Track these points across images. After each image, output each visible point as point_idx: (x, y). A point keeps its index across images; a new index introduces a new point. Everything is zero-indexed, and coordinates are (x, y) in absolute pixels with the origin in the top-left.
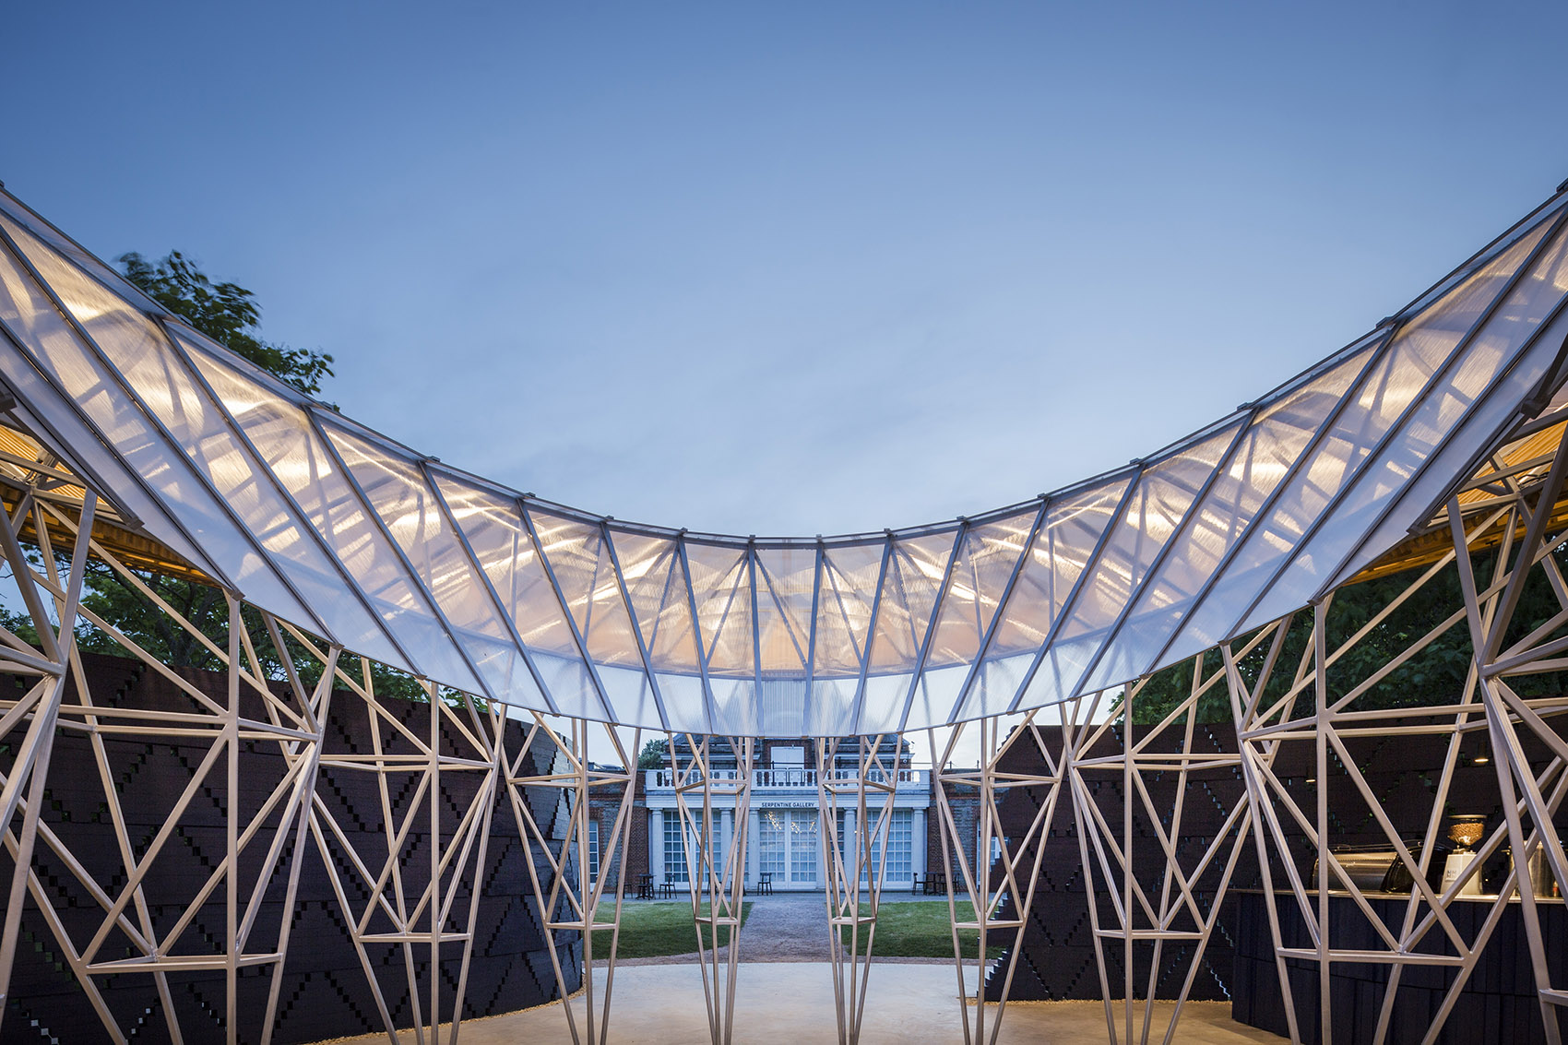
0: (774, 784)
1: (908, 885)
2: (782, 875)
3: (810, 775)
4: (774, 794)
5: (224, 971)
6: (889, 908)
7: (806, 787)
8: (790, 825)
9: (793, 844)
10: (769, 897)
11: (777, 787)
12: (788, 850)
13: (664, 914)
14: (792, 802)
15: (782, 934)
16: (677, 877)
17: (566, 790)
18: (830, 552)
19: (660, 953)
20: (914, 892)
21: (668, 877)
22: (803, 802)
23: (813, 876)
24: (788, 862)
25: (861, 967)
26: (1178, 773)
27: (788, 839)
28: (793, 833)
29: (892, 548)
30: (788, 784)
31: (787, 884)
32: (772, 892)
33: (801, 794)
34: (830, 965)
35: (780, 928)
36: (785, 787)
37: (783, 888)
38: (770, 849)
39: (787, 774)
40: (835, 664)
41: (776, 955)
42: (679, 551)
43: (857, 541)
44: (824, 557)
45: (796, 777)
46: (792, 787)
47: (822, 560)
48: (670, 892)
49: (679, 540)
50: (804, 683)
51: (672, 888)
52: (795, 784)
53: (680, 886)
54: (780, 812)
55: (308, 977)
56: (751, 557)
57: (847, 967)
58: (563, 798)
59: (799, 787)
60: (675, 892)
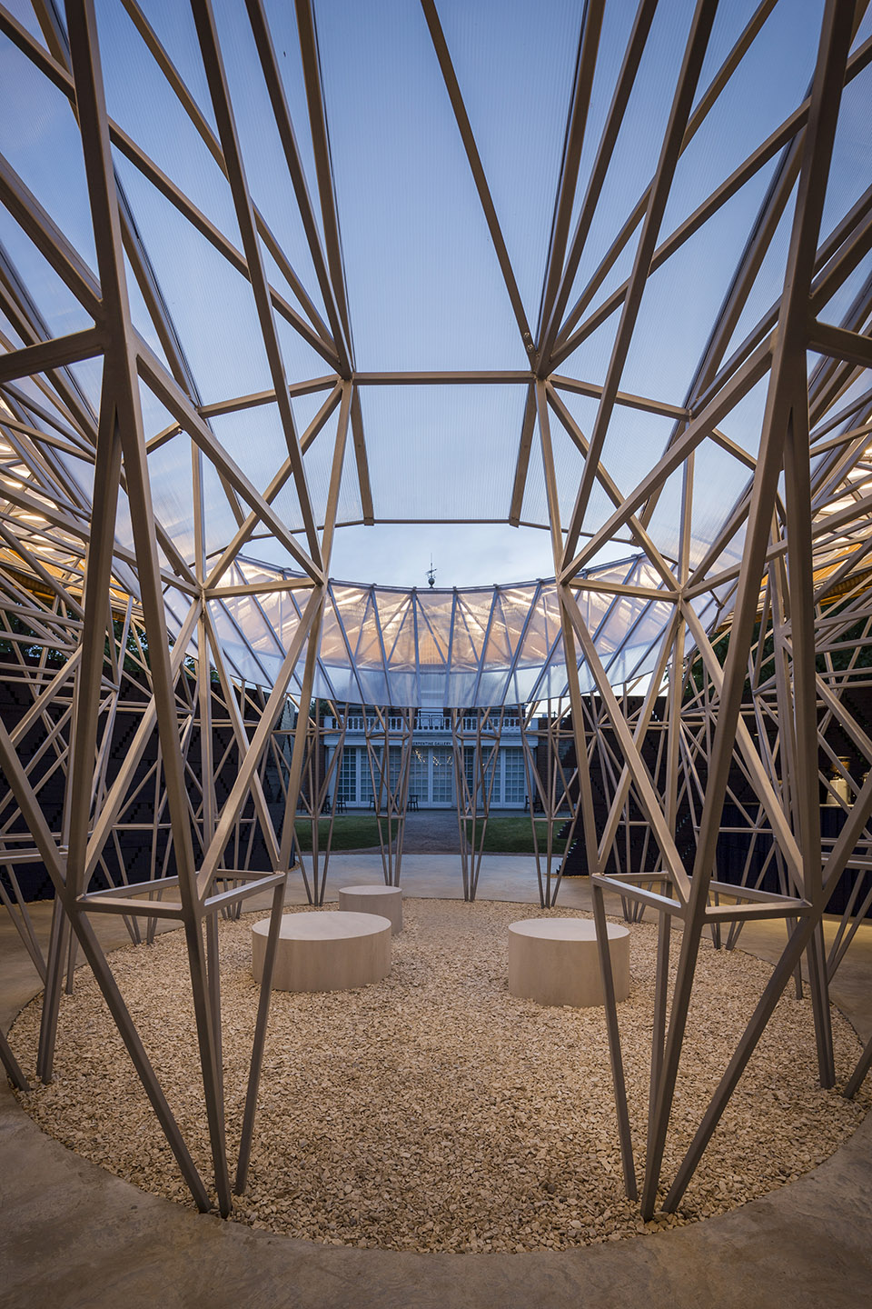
0: (420, 728)
1: (521, 805)
2: (425, 797)
3: (448, 721)
4: (420, 735)
5: (152, 831)
6: (506, 821)
7: (445, 731)
8: (433, 760)
9: (434, 773)
10: (417, 813)
11: (423, 730)
12: (431, 778)
13: (340, 823)
14: (434, 742)
15: (427, 837)
16: (346, 798)
17: (289, 736)
18: (462, 596)
19: (341, 848)
20: (526, 810)
21: (340, 797)
22: (442, 742)
23: (449, 798)
24: (430, 786)
25: (476, 857)
26: (660, 731)
27: (431, 770)
28: (434, 765)
29: (498, 595)
30: (431, 728)
31: (430, 803)
32: (418, 809)
33: (441, 735)
34: (460, 856)
35: (425, 834)
36: (429, 730)
37: (426, 807)
38: (416, 777)
39: (431, 720)
40: (463, 661)
41: (423, 850)
42: (372, 596)
43: (477, 590)
44: (458, 598)
45: (437, 723)
46: (434, 730)
47: (457, 600)
48: (342, 809)
49: (371, 590)
50: (445, 676)
51: (343, 805)
52: (437, 728)
53: (349, 804)
54: (424, 749)
55: (140, 850)
56: (414, 598)
57: (469, 857)
58: (287, 741)
59: (439, 731)
60: (346, 809)
